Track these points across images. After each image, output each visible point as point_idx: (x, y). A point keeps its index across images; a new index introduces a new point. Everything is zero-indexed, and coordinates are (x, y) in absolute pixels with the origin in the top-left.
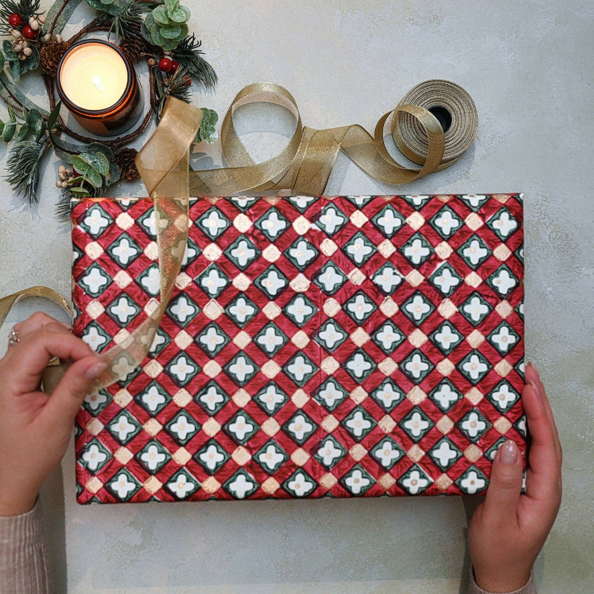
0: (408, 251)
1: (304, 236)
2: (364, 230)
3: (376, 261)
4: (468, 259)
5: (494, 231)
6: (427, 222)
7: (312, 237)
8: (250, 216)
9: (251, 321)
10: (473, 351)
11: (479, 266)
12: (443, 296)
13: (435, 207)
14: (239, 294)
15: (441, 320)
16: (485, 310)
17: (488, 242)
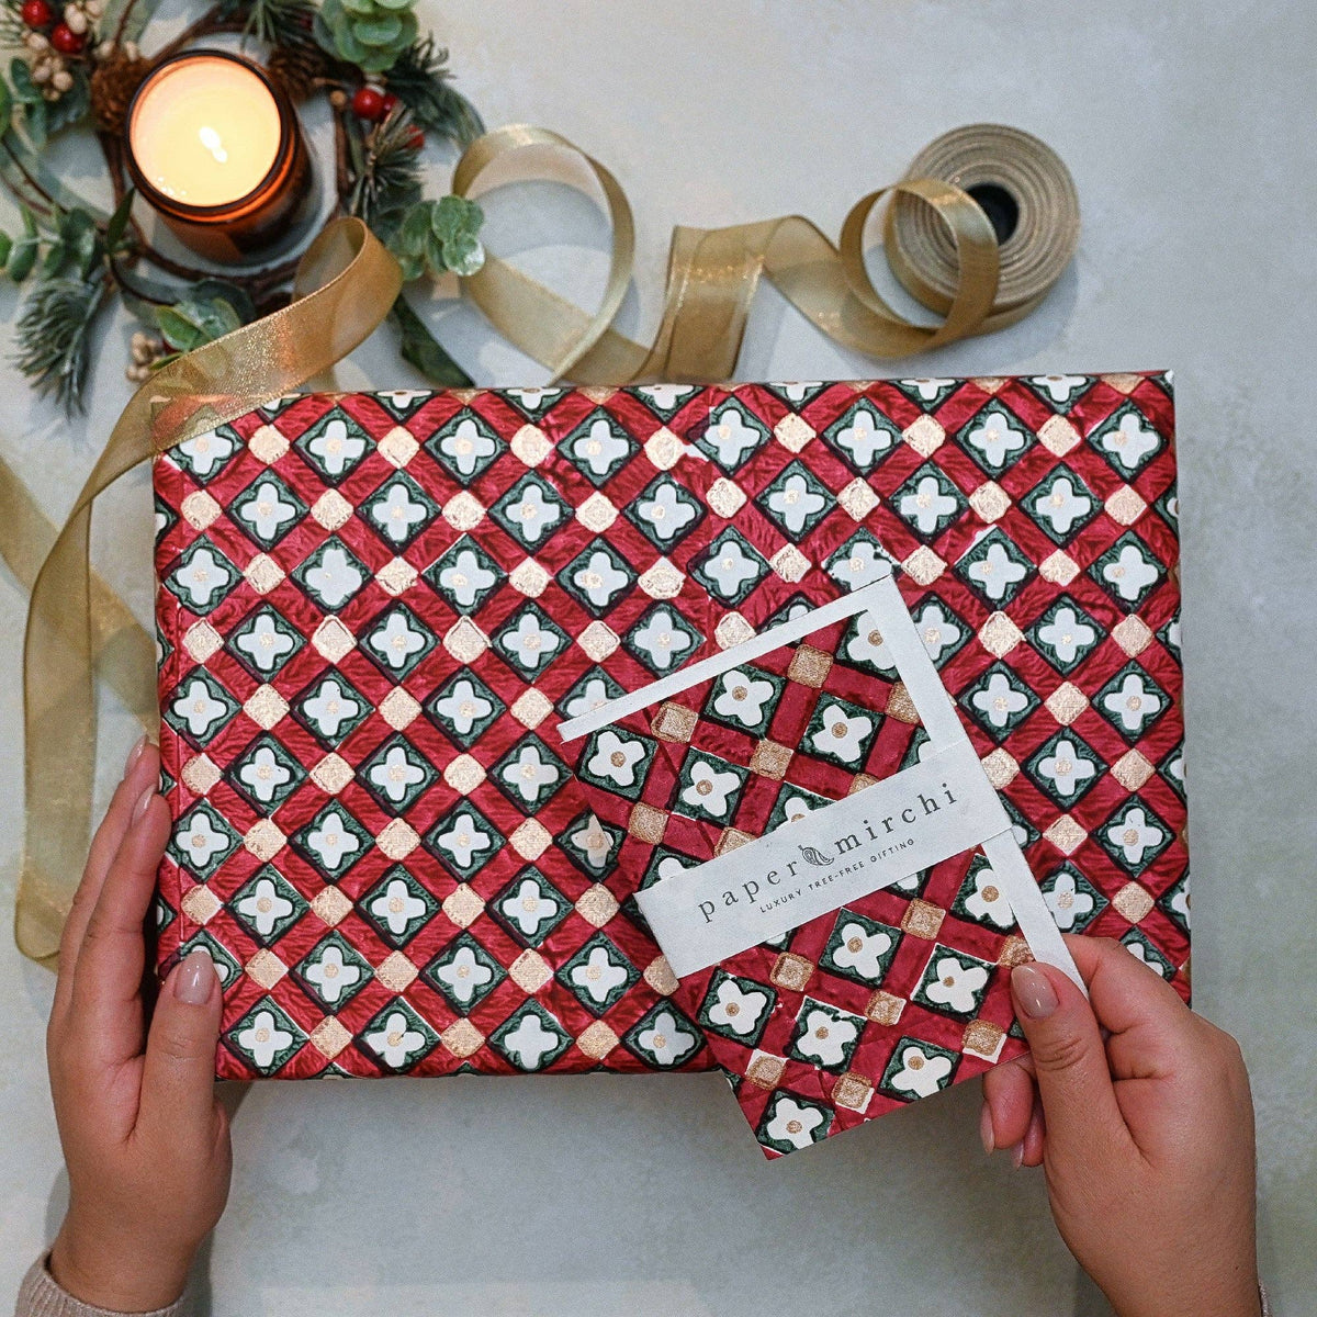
0: (908, 505)
1: (670, 472)
2: (805, 460)
3: (833, 527)
4: (1047, 520)
5: (1105, 456)
6: (951, 438)
7: (688, 475)
8: (547, 430)
9: (551, 665)
10: (1060, 732)
11: (1072, 535)
12: (989, 606)
13: (969, 403)
14: (524, 604)
15: (986, 662)
16: (1087, 636)
17: (1092, 484)
